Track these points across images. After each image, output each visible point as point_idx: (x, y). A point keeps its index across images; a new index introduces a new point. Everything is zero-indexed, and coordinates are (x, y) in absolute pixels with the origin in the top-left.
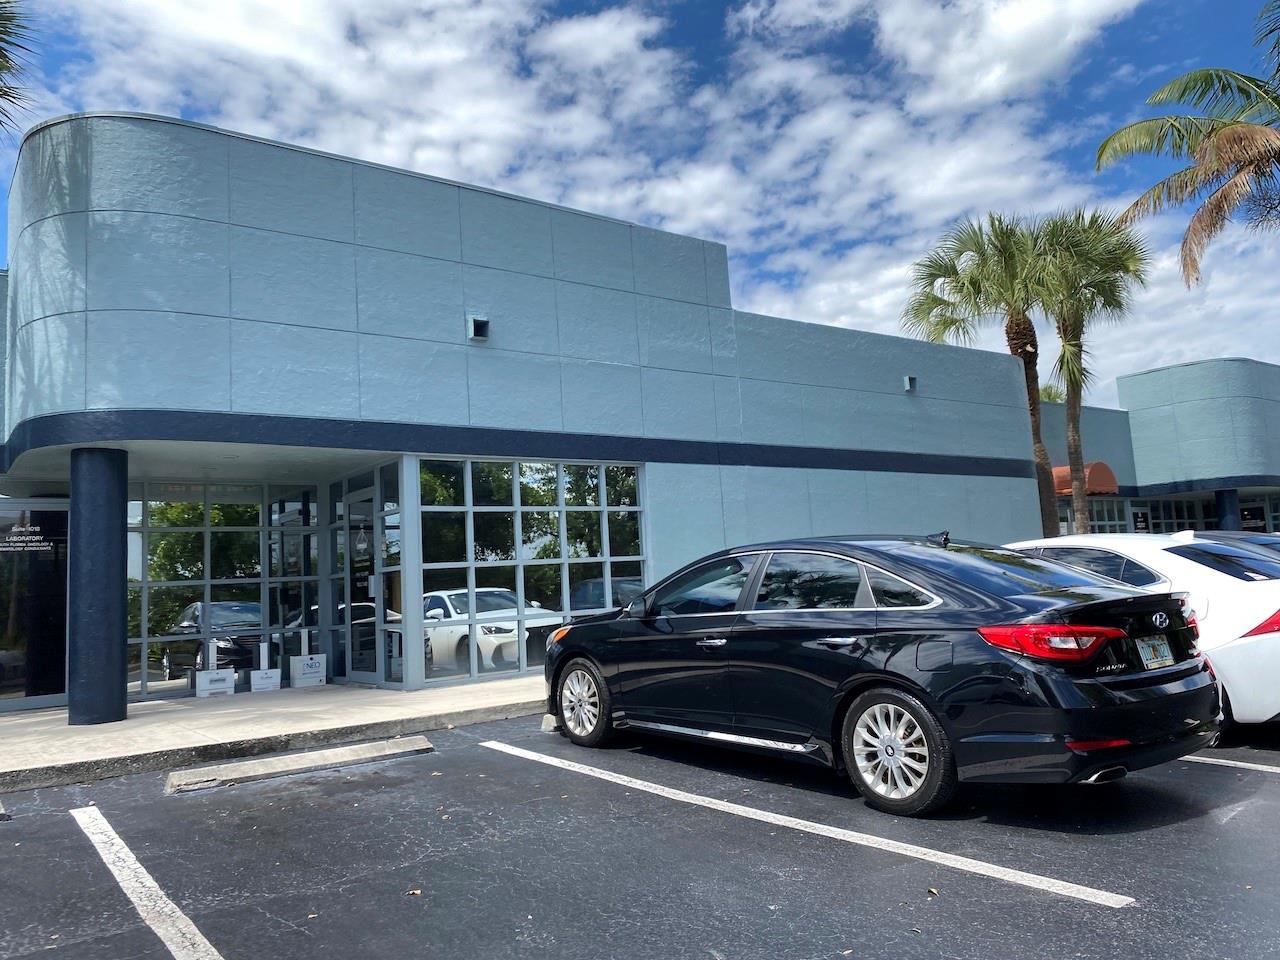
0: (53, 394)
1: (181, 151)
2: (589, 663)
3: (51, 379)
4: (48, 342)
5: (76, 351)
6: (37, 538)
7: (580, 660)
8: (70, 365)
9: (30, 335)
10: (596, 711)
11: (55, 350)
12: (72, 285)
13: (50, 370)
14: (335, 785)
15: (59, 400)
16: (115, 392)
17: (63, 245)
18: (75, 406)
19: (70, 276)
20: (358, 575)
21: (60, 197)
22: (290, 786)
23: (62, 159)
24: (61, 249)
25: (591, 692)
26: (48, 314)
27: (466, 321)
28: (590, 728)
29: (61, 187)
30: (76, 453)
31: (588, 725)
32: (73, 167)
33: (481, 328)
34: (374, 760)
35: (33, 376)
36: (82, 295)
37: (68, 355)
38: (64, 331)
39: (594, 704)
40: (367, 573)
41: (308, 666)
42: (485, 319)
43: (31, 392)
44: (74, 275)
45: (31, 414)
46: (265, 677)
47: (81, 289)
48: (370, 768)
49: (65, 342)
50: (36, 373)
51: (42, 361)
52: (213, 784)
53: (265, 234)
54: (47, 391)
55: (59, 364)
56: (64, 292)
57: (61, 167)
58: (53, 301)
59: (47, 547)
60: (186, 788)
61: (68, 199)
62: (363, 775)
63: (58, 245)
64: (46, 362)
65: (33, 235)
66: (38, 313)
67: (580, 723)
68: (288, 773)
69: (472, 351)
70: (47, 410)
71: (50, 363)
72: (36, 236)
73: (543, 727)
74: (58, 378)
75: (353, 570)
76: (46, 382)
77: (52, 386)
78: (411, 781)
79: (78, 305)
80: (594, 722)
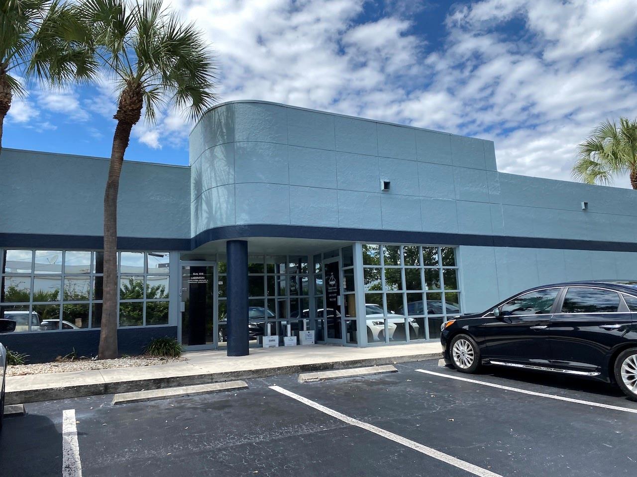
0: (222, 219)
1: (270, 115)
2: (467, 337)
3: (221, 212)
4: (218, 196)
5: (231, 200)
6: (202, 278)
7: (463, 335)
8: (229, 206)
9: (210, 194)
10: (472, 358)
11: (222, 200)
12: (229, 173)
13: (220, 208)
14: (367, 382)
15: (224, 221)
16: (247, 217)
17: (224, 156)
18: (231, 223)
19: (227, 169)
20: (330, 295)
21: (223, 136)
22: (349, 382)
23: (223, 121)
24: (224, 158)
25: (469, 349)
26: (219, 185)
27: (380, 182)
28: (469, 365)
29: (223, 132)
30: (229, 243)
31: (467, 364)
32: (227, 124)
33: (387, 185)
34: (375, 374)
35: (212, 210)
36: (233, 177)
37: (228, 202)
38: (226, 192)
39: (471, 355)
40: (335, 295)
41: (308, 335)
42: (388, 181)
43: (211, 217)
44: (229, 169)
45: (212, 226)
46: (290, 339)
47: (232, 175)
48: (376, 377)
49: (226, 197)
50: (214, 209)
51: (217, 204)
52: (317, 380)
53: (301, 148)
54: (219, 217)
55: (224, 206)
56: (225, 176)
57: (223, 124)
58: (221, 180)
59: (206, 282)
60: (308, 381)
61: (226, 137)
62: (376, 379)
63: (222, 156)
64: (218, 205)
65: (210, 152)
66: (214, 185)
67: (463, 363)
68: (344, 377)
69: (382, 195)
70: (219, 225)
71: (220, 206)
72: (212, 153)
73: (439, 365)
74: (223, 211)
75: (328, 293)
76: (218, 213)
77: (221, 215)
78: (400, 383)
79: (231, 181)
80: (471, 362)
